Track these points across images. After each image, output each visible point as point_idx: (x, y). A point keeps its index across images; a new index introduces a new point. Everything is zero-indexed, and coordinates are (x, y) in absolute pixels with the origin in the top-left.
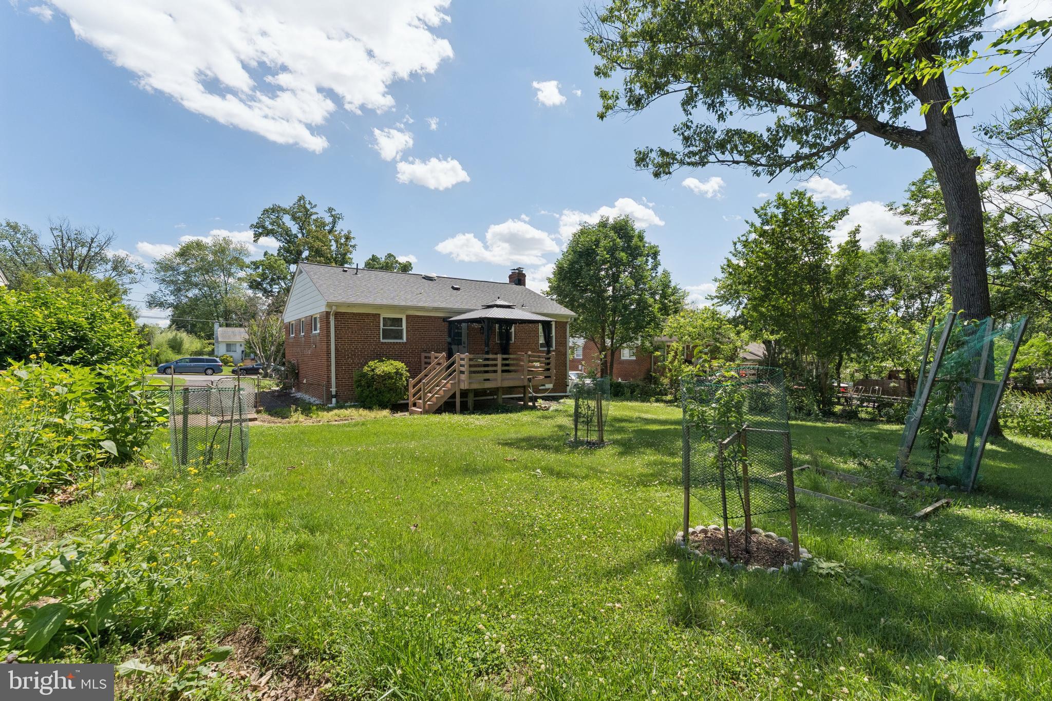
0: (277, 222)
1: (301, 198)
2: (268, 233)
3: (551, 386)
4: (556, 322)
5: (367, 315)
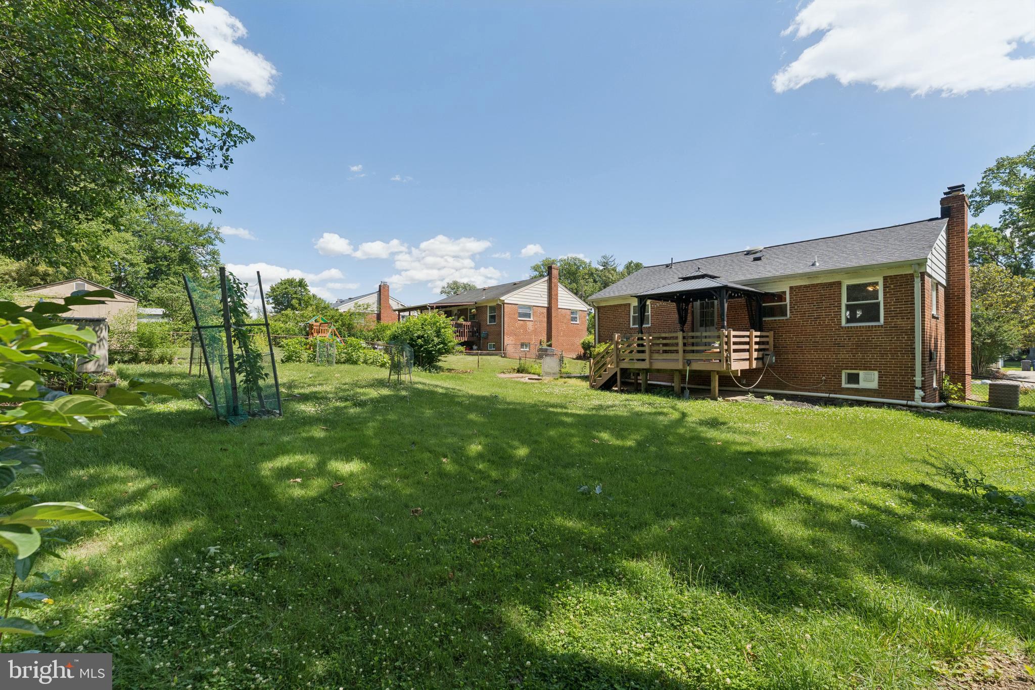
3: (874, 384)
4: (885, 278)
5: (621, 305)
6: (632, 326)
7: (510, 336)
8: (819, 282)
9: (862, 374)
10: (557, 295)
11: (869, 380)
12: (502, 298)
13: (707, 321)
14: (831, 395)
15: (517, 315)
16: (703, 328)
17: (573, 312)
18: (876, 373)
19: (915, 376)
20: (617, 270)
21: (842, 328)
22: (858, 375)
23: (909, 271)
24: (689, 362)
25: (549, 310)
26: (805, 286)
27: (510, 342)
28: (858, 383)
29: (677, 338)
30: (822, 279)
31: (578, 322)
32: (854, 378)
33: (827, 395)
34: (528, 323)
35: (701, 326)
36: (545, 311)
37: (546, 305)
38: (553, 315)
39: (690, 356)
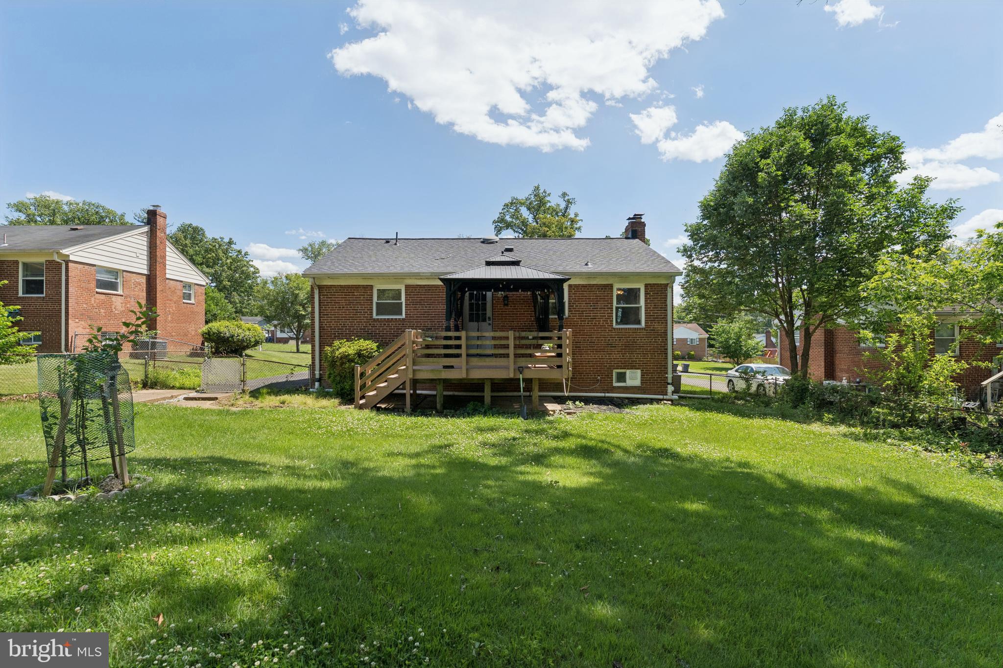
0: (516, 215)
1: (537, 188)
2: (508, 226)
3: (637, 382)
4: (646, 286)
5: (357, 287)
6: (375, 316)
7: (81, 320)
8: (595, 283)
9: (628, 372)
10: (164, 257)
11: (634, 378)
12: (65, 251)
13: (478, 315)
14: (607, 395)
15: (93, 284)
16: (474, 324)
17: (188, 286)
18: (639, 371)
19: (667, 373)
20: (168, 232)
21: (614, 329)
22: (625, 373)
23: (664, 282)
24: (521, 370)
25: (151, 280)
26: (584, 286)
27: (80, 331)
28: (625, 381)
29: (507, 338)
30: (598, 280)
31: (193, 301)
32: (622, 377)
33: (603, 395)
34: (114, 298)
35: (471, 320)
36: (143, 280)
37: (146, 272)
38: (159, 288)
39: (522, 362)
